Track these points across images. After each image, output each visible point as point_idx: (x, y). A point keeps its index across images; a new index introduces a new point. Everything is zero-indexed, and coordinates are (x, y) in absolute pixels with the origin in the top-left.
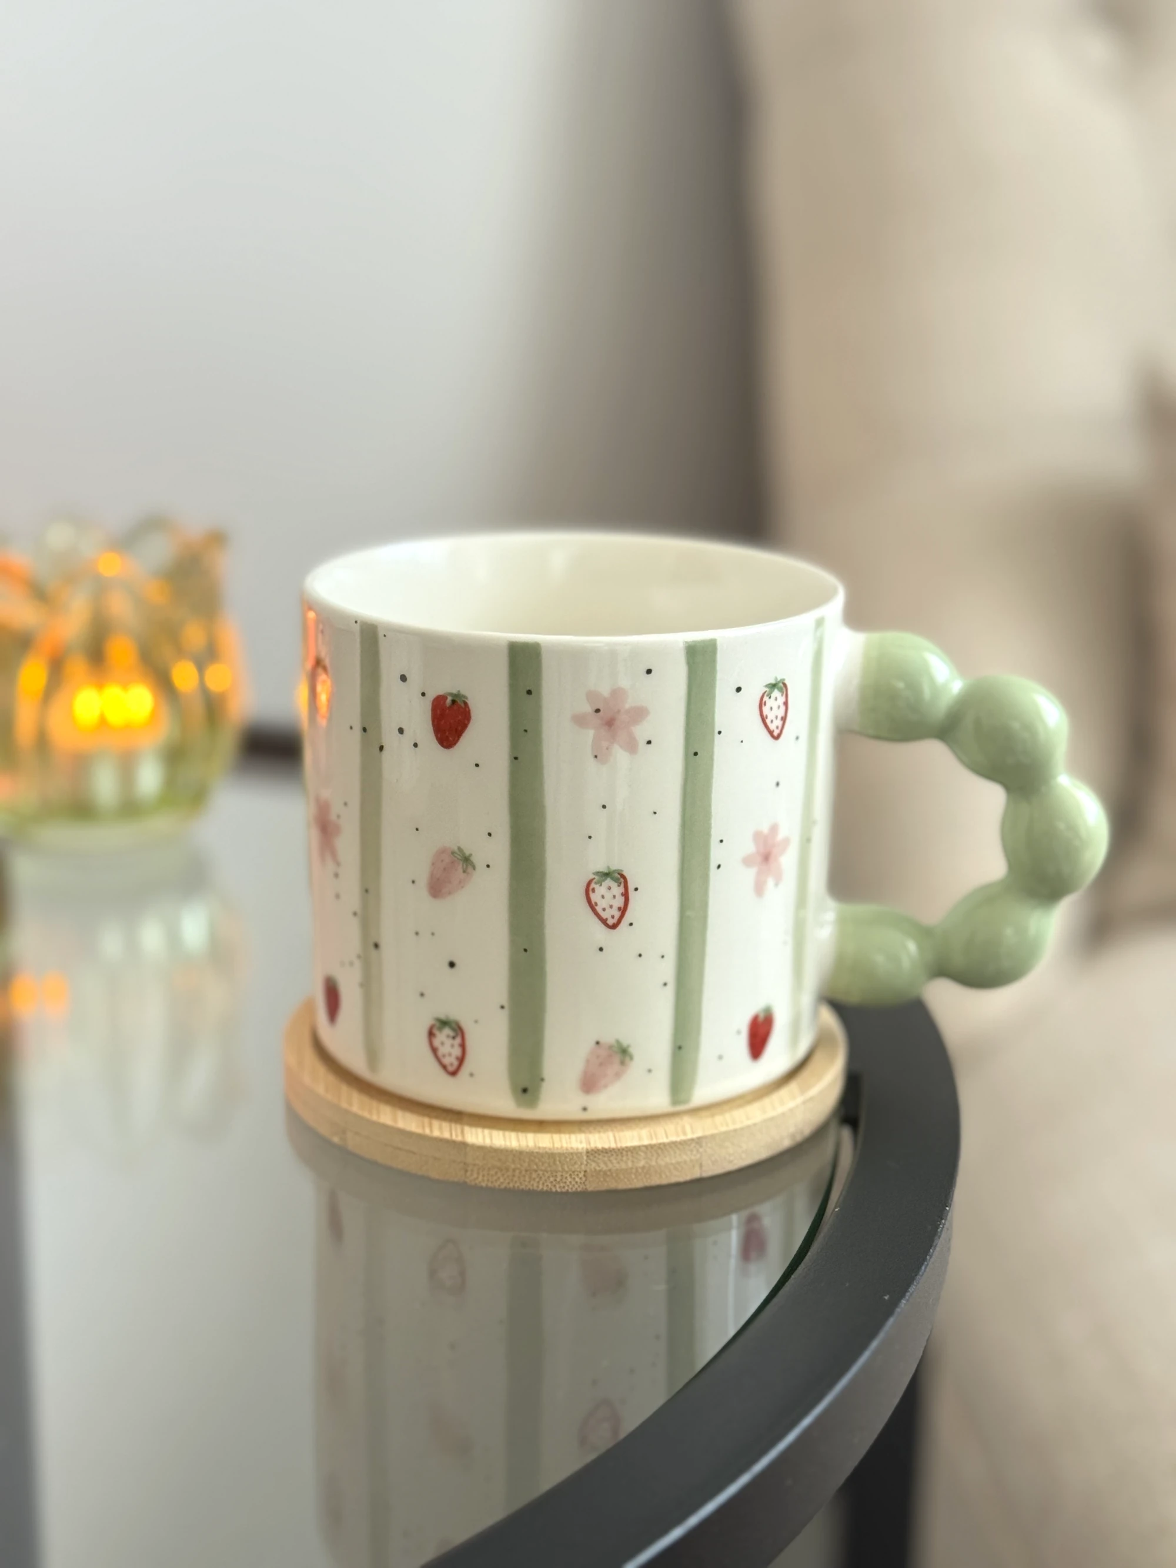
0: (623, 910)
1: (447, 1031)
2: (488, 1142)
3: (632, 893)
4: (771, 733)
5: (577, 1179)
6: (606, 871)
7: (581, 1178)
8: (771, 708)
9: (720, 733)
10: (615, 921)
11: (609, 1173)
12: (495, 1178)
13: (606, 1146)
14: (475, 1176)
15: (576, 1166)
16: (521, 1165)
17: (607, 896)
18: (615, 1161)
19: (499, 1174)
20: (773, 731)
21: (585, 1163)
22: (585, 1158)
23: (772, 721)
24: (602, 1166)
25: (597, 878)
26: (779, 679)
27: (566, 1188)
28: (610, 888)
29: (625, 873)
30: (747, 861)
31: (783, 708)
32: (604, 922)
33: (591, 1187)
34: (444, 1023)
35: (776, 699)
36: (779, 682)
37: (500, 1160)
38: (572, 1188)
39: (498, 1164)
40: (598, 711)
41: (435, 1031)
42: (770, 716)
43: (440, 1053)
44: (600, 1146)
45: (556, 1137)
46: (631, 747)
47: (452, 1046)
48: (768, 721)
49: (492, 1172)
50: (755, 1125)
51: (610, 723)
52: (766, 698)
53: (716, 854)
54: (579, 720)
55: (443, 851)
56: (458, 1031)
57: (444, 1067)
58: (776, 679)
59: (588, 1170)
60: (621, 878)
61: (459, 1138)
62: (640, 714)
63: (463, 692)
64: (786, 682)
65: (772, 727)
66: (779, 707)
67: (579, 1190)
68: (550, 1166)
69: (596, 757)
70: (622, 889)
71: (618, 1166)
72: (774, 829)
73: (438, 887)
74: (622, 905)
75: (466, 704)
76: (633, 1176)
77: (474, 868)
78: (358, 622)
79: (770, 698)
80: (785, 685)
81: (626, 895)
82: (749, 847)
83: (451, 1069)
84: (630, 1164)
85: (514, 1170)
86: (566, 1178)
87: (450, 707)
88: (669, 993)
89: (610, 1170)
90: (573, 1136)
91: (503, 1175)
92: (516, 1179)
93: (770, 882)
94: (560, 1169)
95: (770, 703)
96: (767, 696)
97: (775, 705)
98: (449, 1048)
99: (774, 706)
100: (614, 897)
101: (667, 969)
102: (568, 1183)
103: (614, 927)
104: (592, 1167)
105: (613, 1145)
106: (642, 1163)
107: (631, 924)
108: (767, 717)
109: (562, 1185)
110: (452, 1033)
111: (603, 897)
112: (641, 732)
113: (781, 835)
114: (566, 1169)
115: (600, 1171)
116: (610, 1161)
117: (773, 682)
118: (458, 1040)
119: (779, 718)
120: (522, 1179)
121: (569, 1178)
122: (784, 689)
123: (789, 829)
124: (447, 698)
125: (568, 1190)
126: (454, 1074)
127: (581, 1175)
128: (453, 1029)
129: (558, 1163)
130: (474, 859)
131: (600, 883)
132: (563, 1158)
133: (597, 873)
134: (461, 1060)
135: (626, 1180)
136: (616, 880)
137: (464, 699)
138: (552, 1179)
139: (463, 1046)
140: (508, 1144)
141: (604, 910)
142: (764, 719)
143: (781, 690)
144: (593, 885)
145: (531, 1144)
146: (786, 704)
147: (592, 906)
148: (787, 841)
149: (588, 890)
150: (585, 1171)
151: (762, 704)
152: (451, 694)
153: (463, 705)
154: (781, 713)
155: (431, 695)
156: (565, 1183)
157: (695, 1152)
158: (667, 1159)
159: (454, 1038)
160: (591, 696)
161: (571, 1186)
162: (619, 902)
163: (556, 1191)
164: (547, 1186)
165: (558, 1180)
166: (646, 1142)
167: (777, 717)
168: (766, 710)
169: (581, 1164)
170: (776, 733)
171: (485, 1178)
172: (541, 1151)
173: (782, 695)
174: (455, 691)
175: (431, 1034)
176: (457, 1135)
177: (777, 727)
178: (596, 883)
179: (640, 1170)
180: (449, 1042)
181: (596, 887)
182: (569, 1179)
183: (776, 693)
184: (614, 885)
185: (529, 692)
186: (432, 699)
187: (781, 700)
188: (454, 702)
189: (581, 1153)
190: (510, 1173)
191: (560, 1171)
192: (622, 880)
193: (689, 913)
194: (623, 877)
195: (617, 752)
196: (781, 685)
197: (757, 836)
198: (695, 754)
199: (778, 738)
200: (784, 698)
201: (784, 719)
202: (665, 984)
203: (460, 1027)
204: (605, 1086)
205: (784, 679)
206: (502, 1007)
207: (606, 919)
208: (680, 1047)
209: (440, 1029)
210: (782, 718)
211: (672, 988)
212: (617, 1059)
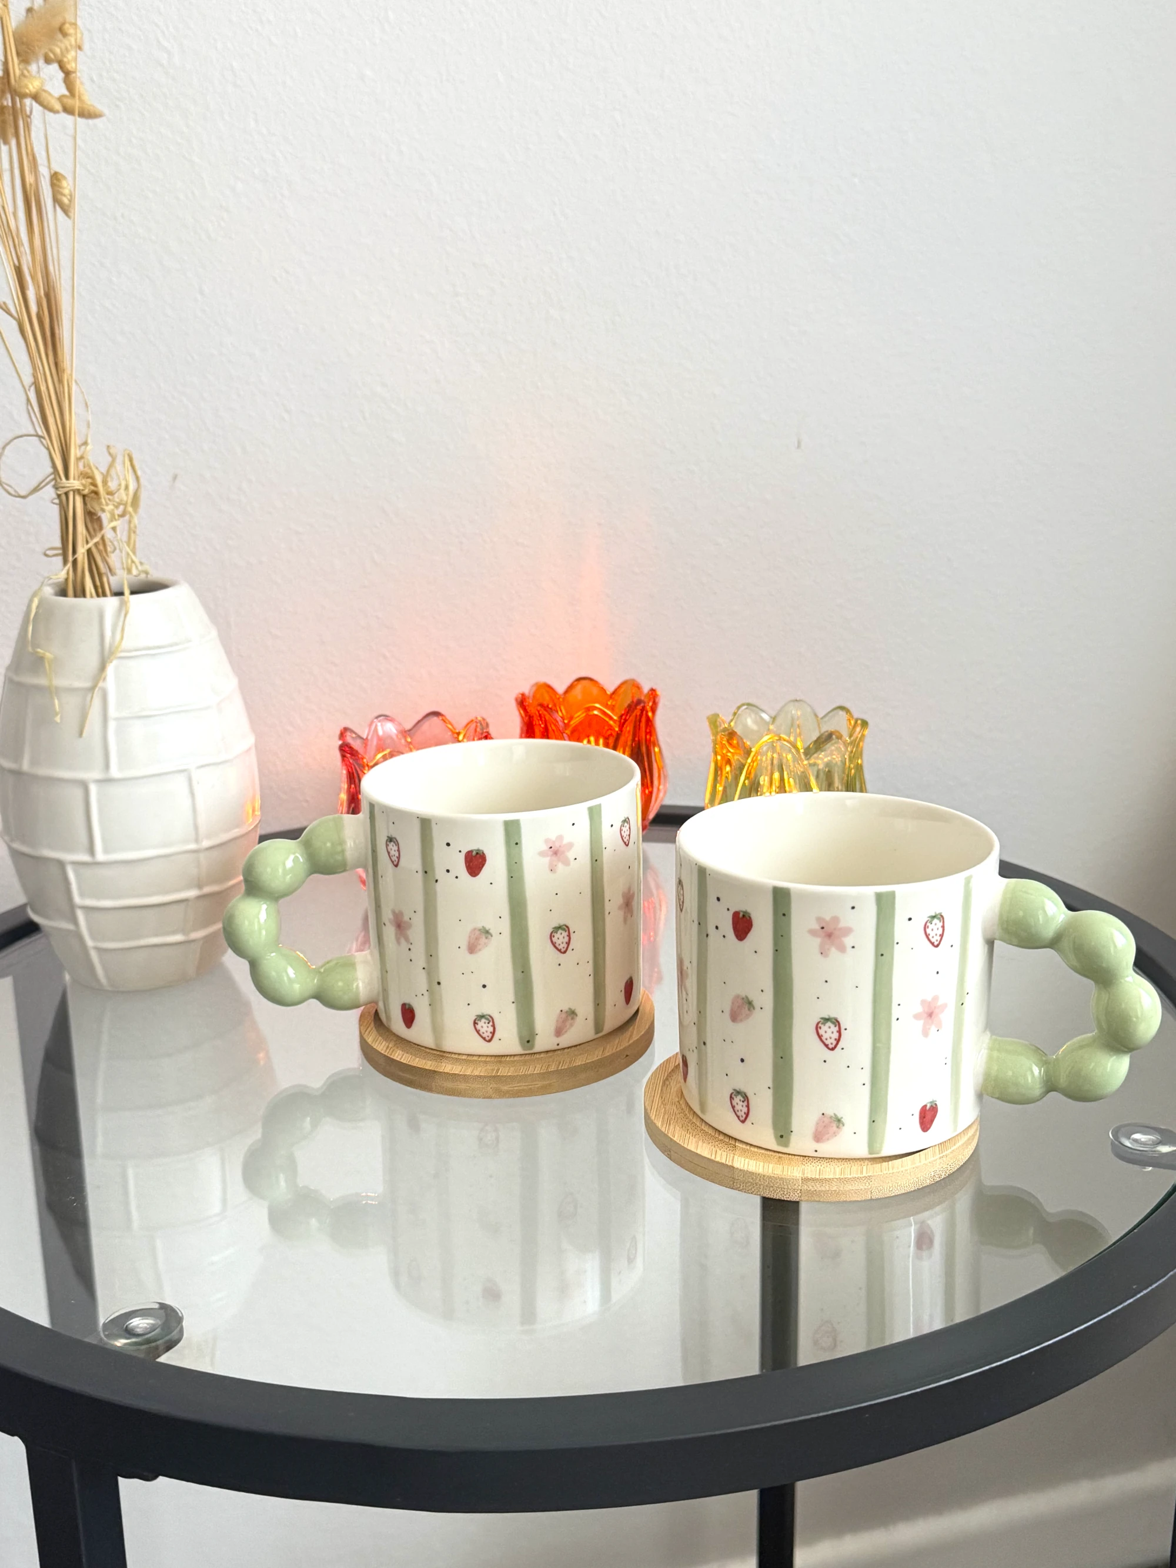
0: (838, 1041)
1: (740, 1097)
2: (746, 1168)
3: (843, 1031)
4: (933, 944)
5: (796, 1194)
6: (827, 1017)
8: (932, 930)
9: (897, 943)
10: (833, 1046)
11: (814, 1192)
12: (750, 1188)
13: (813, 1177)
15: (796, 1187)
16: (764, 1183)
17: (829, 1032)
18: (818, 1186)
19: (752, 1186)
20: (934, 942)
21: (801, 1185)
22: (801, 1182)
23: (933, 937)
24: (811, 1187)
25: (822, 1021)
26: (937, 913)
28: (830, 1027)
29: (839, 1020)
30: (917, 1017)
31: (941, 930)
32: (827, 1046)
34: (738, 1093)
35: (936, 924)
37: (752, 1179)
40: (823, 928)
41: (733, 1096)
42: (932, 934)
43: (736, 1109)
44: (809, 1177)
45: (785, 1167)
46: (842, 949)
47: (742, 1106)
48: (930, 937)
49: (748, 1184)
50: (906, 1170)
51: (829, 935)
52: (928, 924)
53: (896, 1012)
54: (812, 932)
55: (737, 996)
56: (746, 1098)
57: (738, 1117)
58: (935, 913)
60: (836, 1022)
61: (730, 1164)
62: (848, 931)
63: (748, 911)
64: (942, 914)
65: (933, 940)
66: (938, 929)
68: (780, 1184)
69: (822, 953)
70: (837, 1028)
71: (820, 1189)
72: (936, 998)
73: (734, 1017)
74: (837, 1038)
75: (750, 918)
76: (830, 1195)
77: (754, 1008)
78: (697, 865)
79: (931, 923)
80: (942, 916)
81: (839, 1032)
82: (919, 1009)
83: (742, 1119)
84: (827, 1188)
85: (760, 1185)
86: (790, 1192)
87: (741, 918)
88: (867, 1089)
89: (815, 1190)
90: (796, 1168)
91: (755, 1185)
93: (933, 1029)
94: (788, 1186)
95: (931, 926)
97: (935, 928)
98: (741, 1107)
99: (935, 929)
100: (833, 1033)
101: (866, 1076)
102: (791, 1194)
103: (833, 1049)
104: (805, 1188)
105: (817, 1177)
106: (835, 1188)
107: (843, 1049)
108: (929, 935)
109: (787, 1196)
110: (742, 1099)
111: (826, 1032)
112: (848, 941)
113: (940, 1003)
114: (790, 1188)
115: (810, 1190)
116: (816, 1185)
117: (934, 915)
118: (746, 1103)
119: (938, 935)
120: (765, 1191)
121: (792, 1191)
122: (941, 919)
123: (948, 998)
124: (739, 914)
125: (791, 1198)
126: (743, 1122)
127: (798, 1192)
128: (743, 1097)
129: (785, 1184)
130: (755, 1003)
131: (824, 1024)
132: (788, 1181)
133: (822, 1018)
134: (747, 1114)
135: (825, 1196)
136: (833, 1023)
137: (749, 915)
138: (782, 1191)
139: (748, 1106)
140: (757, 1169)
141: (826, 1039)
143: (939, 919)
144: (820, 1025)
145: (770, 1170)
146: (943, 927)
147: (820, 1037)
148: (945, 1006)
149: (817, 1028)
150: (802, 1188)
151: (925, 927)
152: (742, 911)
153: (748, 918)
154: (940, 932)
155: (730, 913)
157: (867, 1184)
158: (850, 1187)
159: (743, 1102)
160: (819, 919)
162: (836, 1035)
163: (784, 1198)
164: (781, 1196)
165: (785, 1193)
166: (837, 1177)
167: (936, 935)
168: (929, 931)
169: (799, 1185)
170: (936, 943)
172: (775, 1176)
173: (940, 922)
174: (744, 910)
175: (731, 1097)
176: (731, 1161)
177: (937, 941)
178: (822, 1024)
179: (833, 1192)
180: (741, 1103)
181: (822, 1026)
183: (935, 921)
184: (832, 1026)
185: (784, 915)
186: (731, 915)
188: (744, 916)
189: (798, 1179)
190: (758, 1186)
191: (786, 1188)
192: (837, 1023)
193: (878, 1045)
194: (838, 1022)
195: (833, 950)
196: (939, 916)
197: (923, 1002)
198: (882, 955)
199: (937, 946)
200: (941, 924)
201: (942, 936)
202: (864, 1084)
203: (746, 1096)
204: (828, 1139)
205: (941, 913)
206: (769, 1088)
207: (828, 1045)
208: (874, 1121)
209: (736, 1096)
210: (940, 935)
211: (868, 1087)
212: (834, 1125)
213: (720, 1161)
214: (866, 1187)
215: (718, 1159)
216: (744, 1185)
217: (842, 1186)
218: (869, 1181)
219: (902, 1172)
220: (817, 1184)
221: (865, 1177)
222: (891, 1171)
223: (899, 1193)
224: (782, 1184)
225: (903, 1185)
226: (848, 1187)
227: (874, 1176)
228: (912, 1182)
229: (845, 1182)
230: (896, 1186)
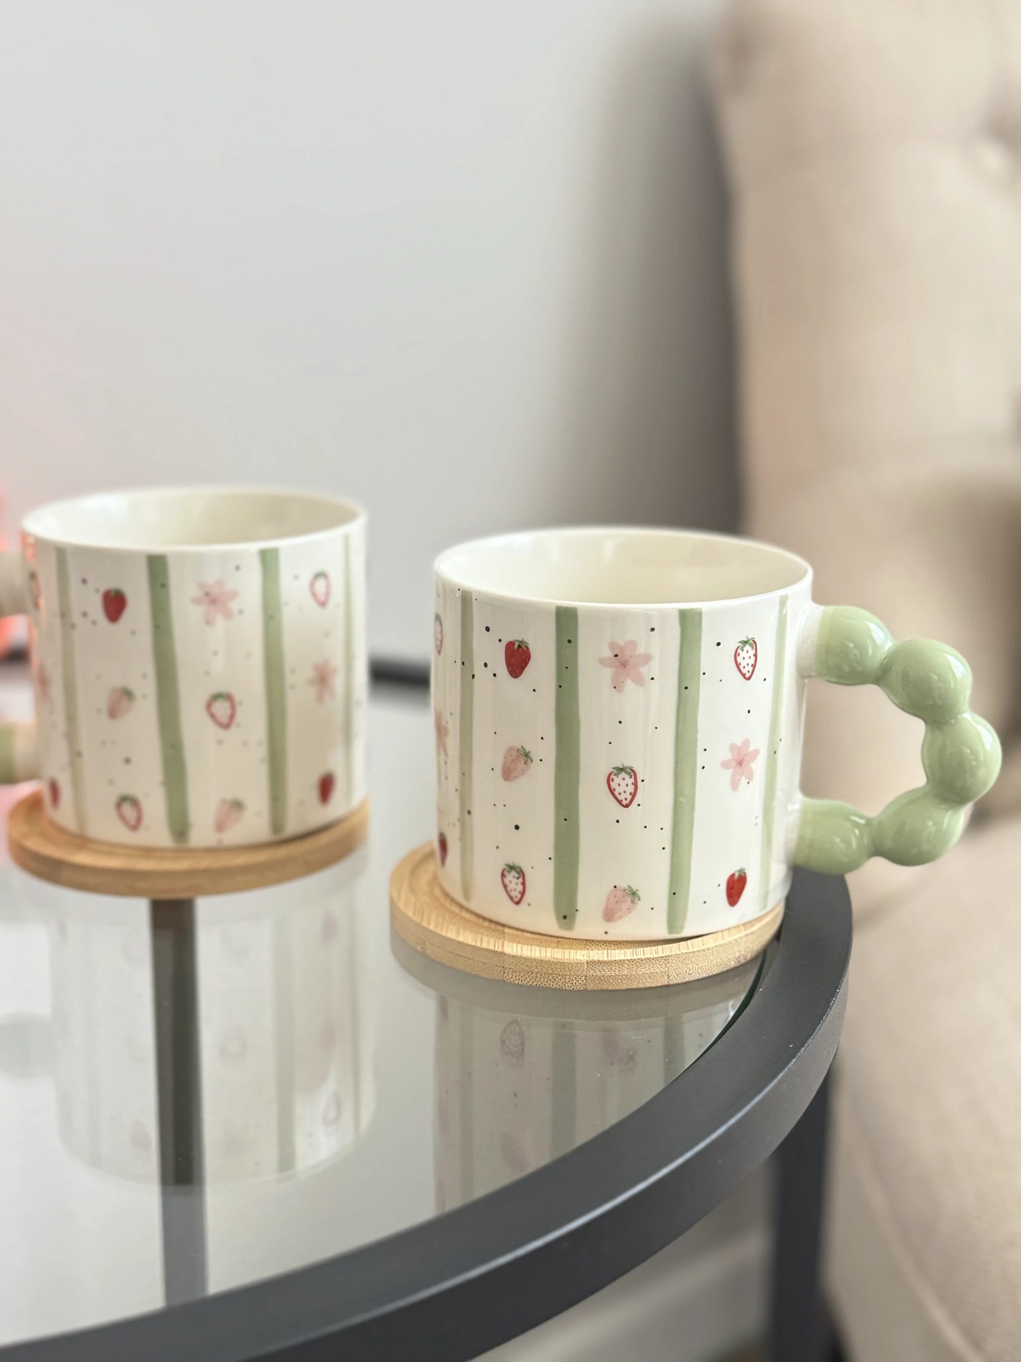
0: (633, 795)
2: (519, 953)
3: (639, 783)
4: (744, 675)
6: (620, 766)
7: (583, 981)
8: (744, 658)
9: (704, 674)
10: (627, 802)
11: (602, 978)
12: (524, 978)
13: (601, 960)
14: (510, 976)
15: (580, 972)
16: (542, 970)
17: (623, 785)
18: (606, 970)
19: (527, 976)
20: (745, 674)
21: (586, 970)
22: (586, 967)
23: (744, 667)
24: (598, 972)
25: (616, 771)
26: (750, 638)
27: (573, 987)
28: (624, 779)
29: (636, 770)
30: (723, 765)
31: (753, 658)
32: (619, 802)
33: (590, 987)
34: (511, 868)
35: (747, 652)
36: (750, 639)
37: (527, 966)
38: (576, 988)
39: (527, 969)
40: (616, 655)
41: (505, 873)
42: (743, 663)
43: (509, 889)
44: (596, 959)
45: (567, 951)
46: (639, 681)
47: (517, 884)
48: (741, 667)
49: (522, 974)
50: (708, 949)
51: (624, 664)
52: (739, 651)
53: (700, 759)
54: (603, 662)
55: (511, 748)
56: (521, 874)
57: (511, 898)
58: (748, 637)
59: (588, 976)
60: (632, 773)
61: (500, 950)
62: (646, 658)
63: (525, 640)
64: (755, 640)
65: (744, 671)
66: (750, 657)
67: (581, 988)
68: (561, 970)
69: (614, 687)
70: (633, 780)
71: (608, 973)
72: (746, 742)
73: (508, 774)
74: (633, 792)
75: (528, 648)
76: (620, 981)
77: (532, 762)
78: (460, 589)
79: (743, 650)
80: (755, 642)
81: (635, 785)
82: (727, 755)
83: (516, 900)
84: (617, 972)
85: (537, 974)
86: (573, 980)
87: (517, 650)
88: (667, 854)
89: (603, 976)
90: (579, 951)
91: (529, 976)
92: (538, 979)
93: (743, 780)
94: (569, 974)
95: (743, 654)
96: (740, 649)
97: (747, 656)
98: (515, 885)
99: (746, 658)
100: (627, 785)
101: (666, 838)
102: (574, 984)
103: (626, 806)
104: (591, 973)
105: (606, 959)
106: (626, 972)
107: (638, 805)
108: (740, 664)
109: (569, 985)
110: (516, 875)
111: (619, 785)
112: (648, 671)
113: (751, 747)
114: (573, 974)
116: (603, 969)
117: (746, 640)
118: (520, 880)
119: (750, 665)
120: (542, 979)
121: (574, 980)
122: (754, 645)
123: (759, 744)
124: (515, 643)
125: (573, 989)
126: (517, 904)
127: (583, 979)
128: (518, 873)
129: (567, 969)
130: (531, 754)
131: (618, 775)
132: (571, 966)
133: (614, 768)
135: (614, 983)
136: (629, 774)
137: (526, 645)
138: (563, 980)
139: (523, 884)
140: (533, 954)
141: (619, 794)
142: (738, 665)
143: (751, 645)
144: (611, 776)
145: (549, 955)
146: (756, 655)
147: (612, 791)
149: (609, 780)
150: (586, 976)
151: (736, 655)
152: (519, 641)
153: (525, 649)
154: (752, 661)
155: (504, 643)
156: (572, 983)
157: (664, 966)
158: (644, 970)
159: (517, 878)
160: (613, 645)
161: (576, 986)
162: (631, 789)
163: (566, 989)
164: (560, 985)
165: (567, 981)
166: (629, 958)
167: (748, 665)
168: (739, 659)
169: (583, 971)
170: (747, 676)
171: (517, 978)
172: (555, 961)
173: (752, 649)
174: (523, 640)
175: (503, 875)
176: (498, 948)
177: (749, 672)
178: (615, 775)
179: (624, 977)
180: (515, 881)
181: (616, 778)
182: (575, 982)
183: (747, 647)
184: (627, 777)
185: (569, 641)
186: (505, 645)
187: (752, 652)
188: (521, 647)
189: (583, 963)
190: (534, 975)
191: (568, 975)
192: (634, 774)
193: (682, 799)
194: (634, 771)
195: (629, 685)
196: (752, 642)
197: (733, 747)
198: (686, 688)
199: (749, 678)
200: (754, 652)
201: (754, 666)
202: (664, 848)
203: (522, 871)
204: (621, 918)
205: (754, 638)
206: (550, 859)
207: (621, 801)
208: (674, 894)
209: (509, 872)
210: (752, 665)
211: (668, 851)
212: (629, 899)
213: (488, 948)
214: (662, 970)
215: (485, 946)
216: (517, 974)
217: (634, 969)
218: (665, 961)
219: (704, 950)
220: (605, 968)
221: (661, 957)
222: (691, 950)
223: (700, 977)
224: (563, 970)
225: (704, 967)
226: (642, 971)
227: (671, 956)
228: (714, 963)
229: (638, 964)
230: (697, 968)
